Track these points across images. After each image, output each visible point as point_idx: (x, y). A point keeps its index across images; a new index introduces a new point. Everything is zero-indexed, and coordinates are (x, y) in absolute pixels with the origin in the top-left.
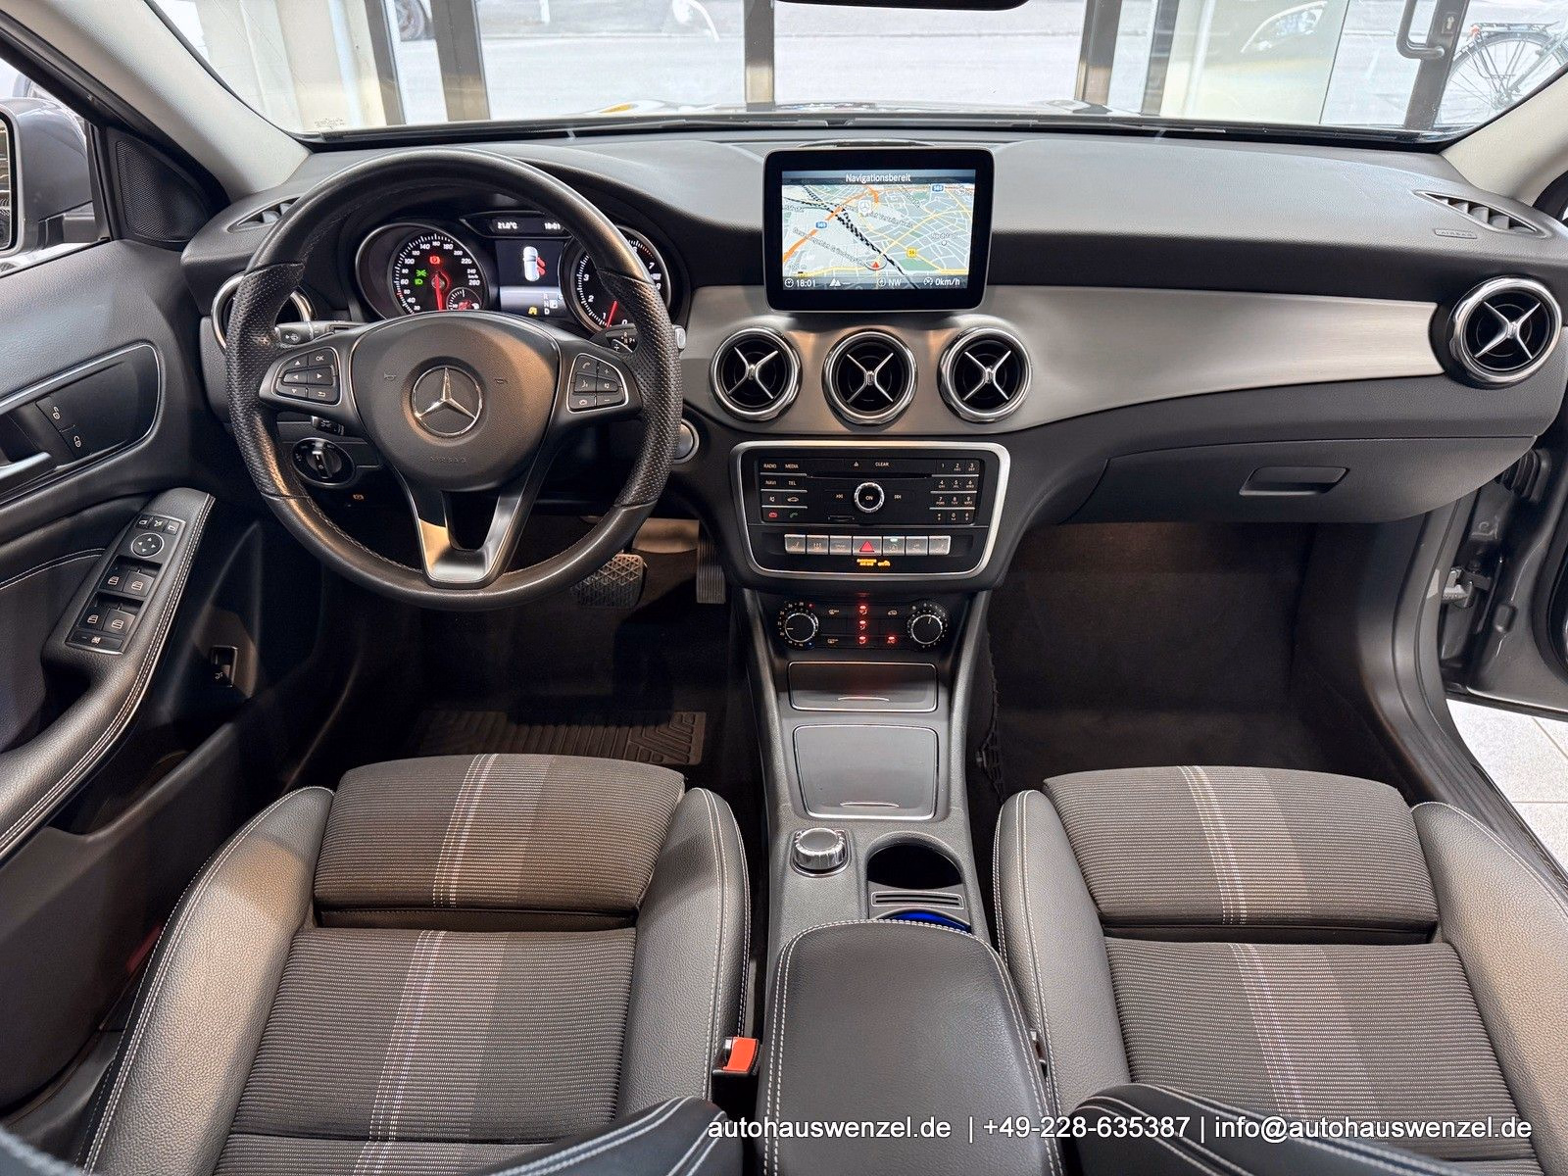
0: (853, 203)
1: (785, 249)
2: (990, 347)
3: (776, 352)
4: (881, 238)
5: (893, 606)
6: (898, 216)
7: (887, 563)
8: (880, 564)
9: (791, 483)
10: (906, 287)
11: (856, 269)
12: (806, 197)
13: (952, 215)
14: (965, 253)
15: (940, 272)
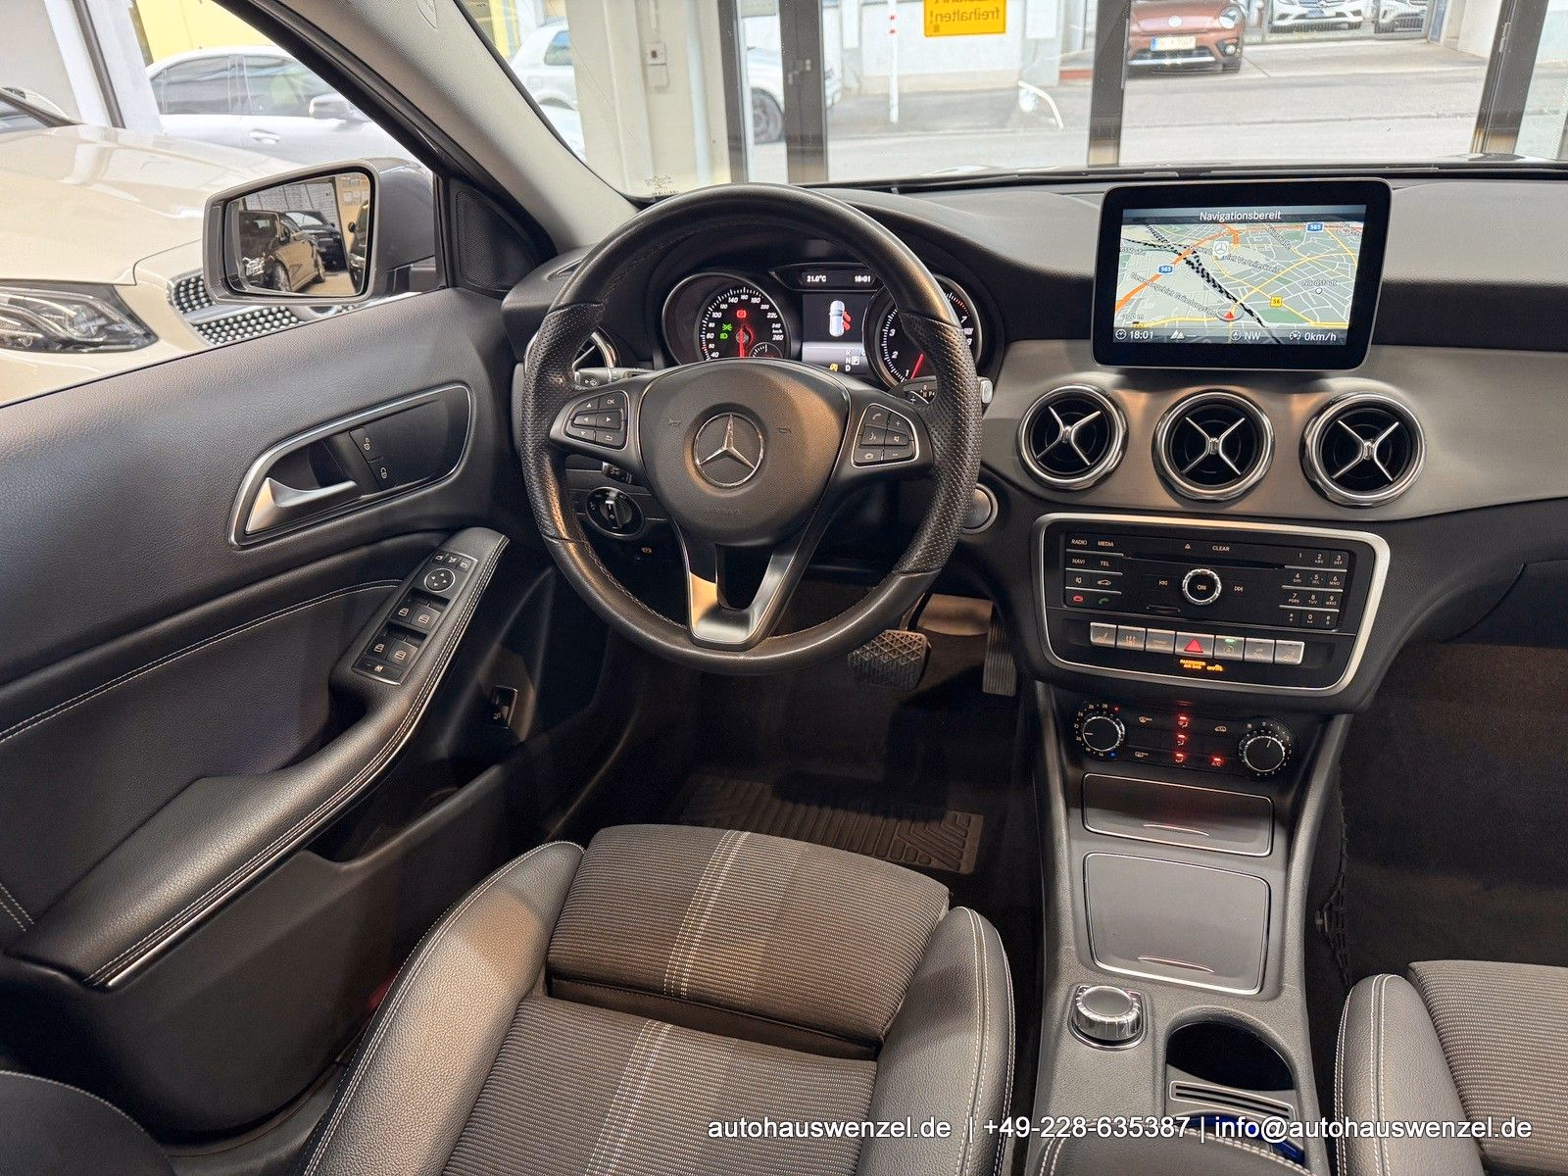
0: (1206, 244)
1: (1120, 296)
2: (1370, 416)
3: (1098, 413)
4: (1240, 284)
5: (1222, 721)
6: (1262, 260)
7: (1218, 668)
8: (1209, 668)
9: (1105, 563)
10: (1265, 343)
11: (1205, 320)
12: (1149, 237)
13: (1333, 258)
14: (1346, 302)
15: (1312, 324)
